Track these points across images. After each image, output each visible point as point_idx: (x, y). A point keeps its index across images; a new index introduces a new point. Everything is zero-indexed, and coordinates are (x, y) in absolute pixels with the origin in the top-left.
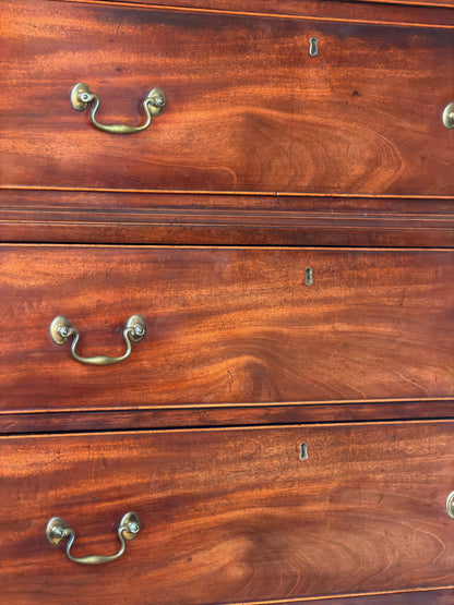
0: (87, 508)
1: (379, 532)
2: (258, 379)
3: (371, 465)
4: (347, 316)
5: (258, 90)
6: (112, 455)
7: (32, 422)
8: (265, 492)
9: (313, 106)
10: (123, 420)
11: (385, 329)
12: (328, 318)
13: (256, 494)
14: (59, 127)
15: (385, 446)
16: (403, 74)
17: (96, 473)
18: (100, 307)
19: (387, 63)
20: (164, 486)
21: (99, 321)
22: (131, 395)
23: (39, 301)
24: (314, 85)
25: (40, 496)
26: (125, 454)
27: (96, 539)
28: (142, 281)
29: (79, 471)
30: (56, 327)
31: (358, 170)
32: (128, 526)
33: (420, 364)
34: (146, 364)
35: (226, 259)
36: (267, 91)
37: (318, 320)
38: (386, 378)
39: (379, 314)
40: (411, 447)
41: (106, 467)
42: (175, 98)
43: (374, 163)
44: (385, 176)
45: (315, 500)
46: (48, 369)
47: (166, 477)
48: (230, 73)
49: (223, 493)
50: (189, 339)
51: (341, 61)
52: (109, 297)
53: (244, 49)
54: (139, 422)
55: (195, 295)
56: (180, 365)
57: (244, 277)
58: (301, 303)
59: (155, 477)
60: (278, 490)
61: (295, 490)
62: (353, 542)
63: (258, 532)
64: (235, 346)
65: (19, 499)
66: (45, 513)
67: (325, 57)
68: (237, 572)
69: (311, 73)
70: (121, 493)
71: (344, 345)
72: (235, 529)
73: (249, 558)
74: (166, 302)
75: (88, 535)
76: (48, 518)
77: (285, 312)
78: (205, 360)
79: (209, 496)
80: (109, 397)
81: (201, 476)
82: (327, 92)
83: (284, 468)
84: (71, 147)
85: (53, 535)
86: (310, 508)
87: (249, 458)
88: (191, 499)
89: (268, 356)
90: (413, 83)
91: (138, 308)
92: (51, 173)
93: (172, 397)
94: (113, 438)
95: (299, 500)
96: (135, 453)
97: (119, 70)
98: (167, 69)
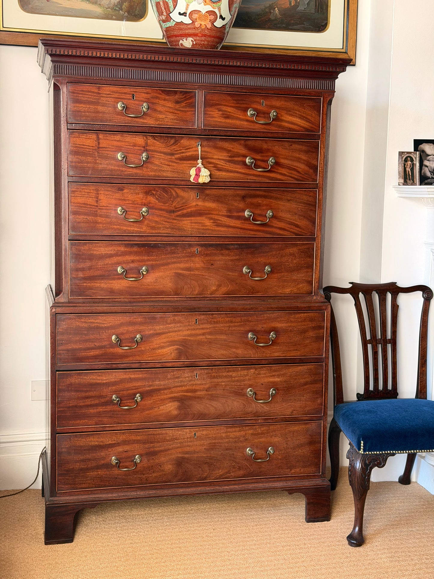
0: (125, 392)
1: (223, 400)
2: (180, 353)
3: (220, 380)
4: (210, 333)
5: (179, 265)
6: (133, 376)
7: (107, 366)
8: (184, 388)
9: (197, 269)
10: (136, 365)
11: (224, 337)
12: (204, 334)
13: (180, 389)
14: (114, 279)
15: (224, 374)
16: (228, 258)
17: (128, 382)
18: (128, 332)
19: (222, 255)
20: (150, 386)
21: (127, 336)
22: (138, 358)
23: (108, 330)
24: (198, 263)
25: (110, 388)
26: (137, 376)
27: (128, 401)
28: (141, 324)
29: (122, 381)
30: (114, 337)
31: (214, 288)
32: (138, 397)
33: (237, 348)
34: (143, 348)
35: (170, 316)
36: (182, 265)
37: (200, 335)
38: (224, 352)
39: (221, 333)
40: (234, 374)
41: (131, 380)
42: (151, 269)
43: (219, 286)
44: (224, 289)
45: (200, 390)
46: (111, 350)
47: (151, 383)
48: (169, 261)
49: (170, 388)
50: (157, 342)
51: (207, 255)
52: (131, 328)
53: (174, 253)
54: (141, 367)
55: (159, 328)
56: (154, 349)
57: (175, 322)
58: (194, 329)
59: (147, 383)
60: (188, 387)
61: (194, 387)
62: (214, 403)
63: (182, 401)
64: (172, 343)
65: (103, 389)
66: (111, 393)
67: (200, 254)
68: (175, 412)
69: (197, 259)
70: (137, 388)
71: (210, 342)
72: (173, 399)
73: (179, 408)
74: (148, 330)
75: (126, 400)
76: (113, 395)
77: (189, 332)
78: (162, 347)
79: (165, 389)
80: (131, 358)
81: (162, 383)
82: (202, 265)
83: (190, 381)
84: (119, 285)
85: (114, 400)
86: (199, 393)
87: (178, 378)
88: (159, 390)
89: (183, 346)
90: (231, 260)
91: (139, 332)
92: (112, 292)
93: (152, 358)
94: (133, 372)
95: (195, 391)
96: (140, 376)
97: (133, 261)
98: (148, 260)
